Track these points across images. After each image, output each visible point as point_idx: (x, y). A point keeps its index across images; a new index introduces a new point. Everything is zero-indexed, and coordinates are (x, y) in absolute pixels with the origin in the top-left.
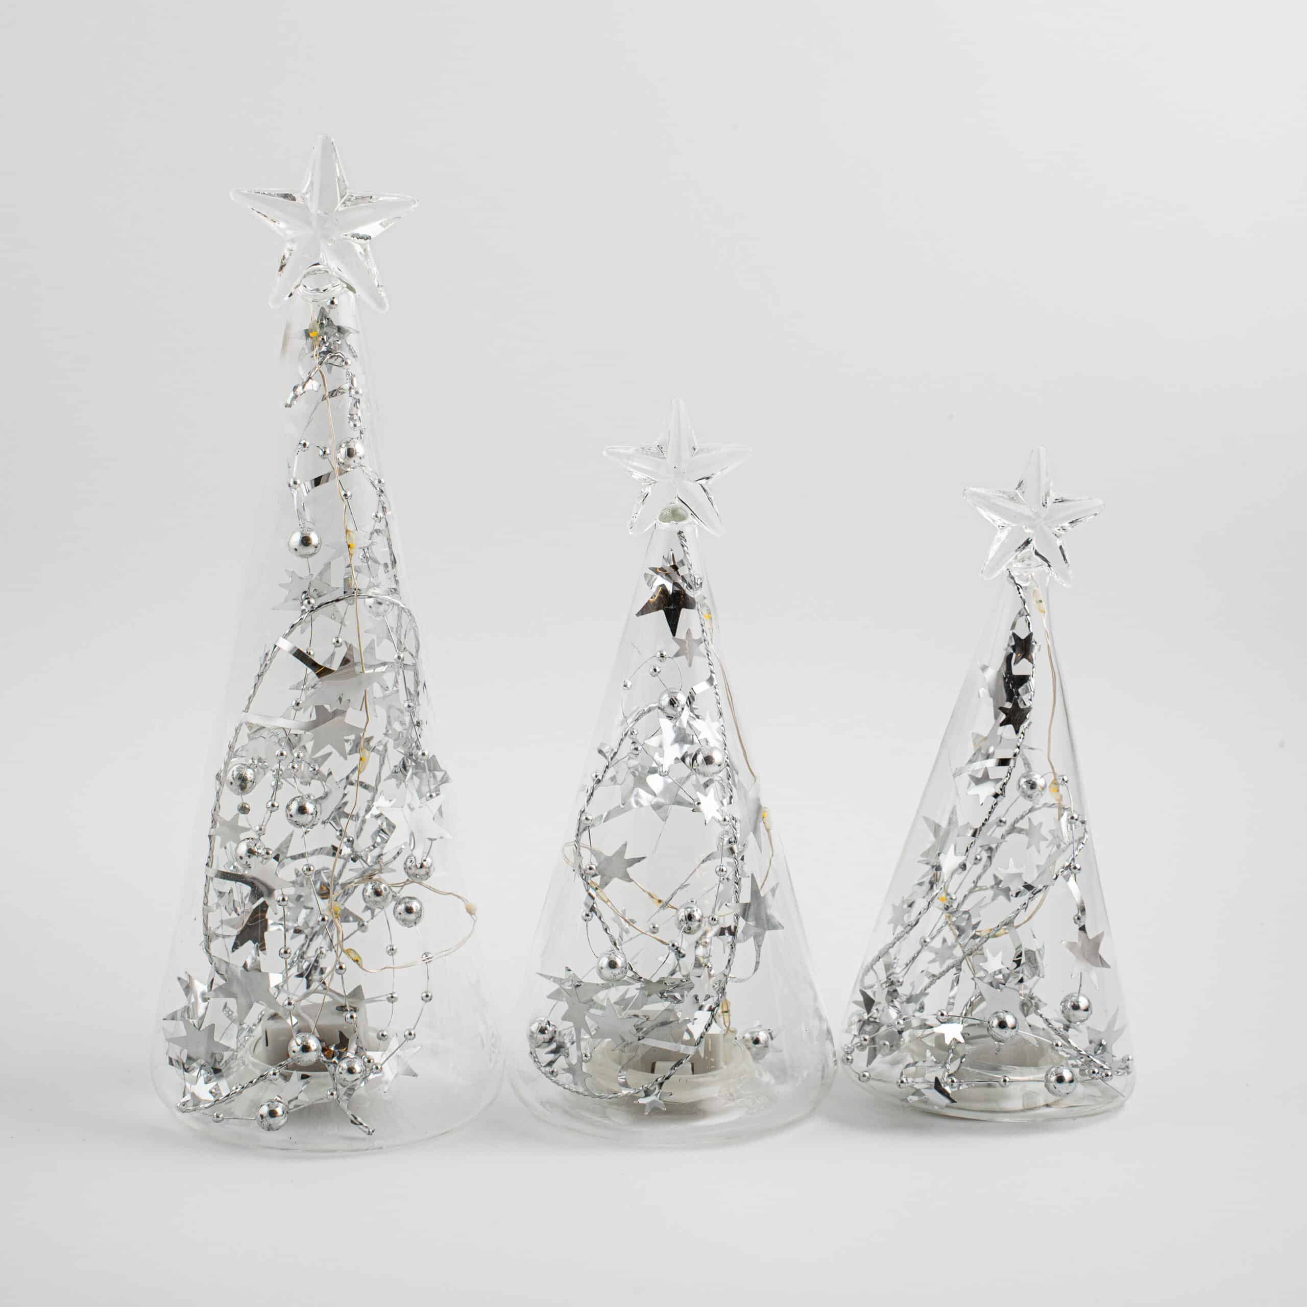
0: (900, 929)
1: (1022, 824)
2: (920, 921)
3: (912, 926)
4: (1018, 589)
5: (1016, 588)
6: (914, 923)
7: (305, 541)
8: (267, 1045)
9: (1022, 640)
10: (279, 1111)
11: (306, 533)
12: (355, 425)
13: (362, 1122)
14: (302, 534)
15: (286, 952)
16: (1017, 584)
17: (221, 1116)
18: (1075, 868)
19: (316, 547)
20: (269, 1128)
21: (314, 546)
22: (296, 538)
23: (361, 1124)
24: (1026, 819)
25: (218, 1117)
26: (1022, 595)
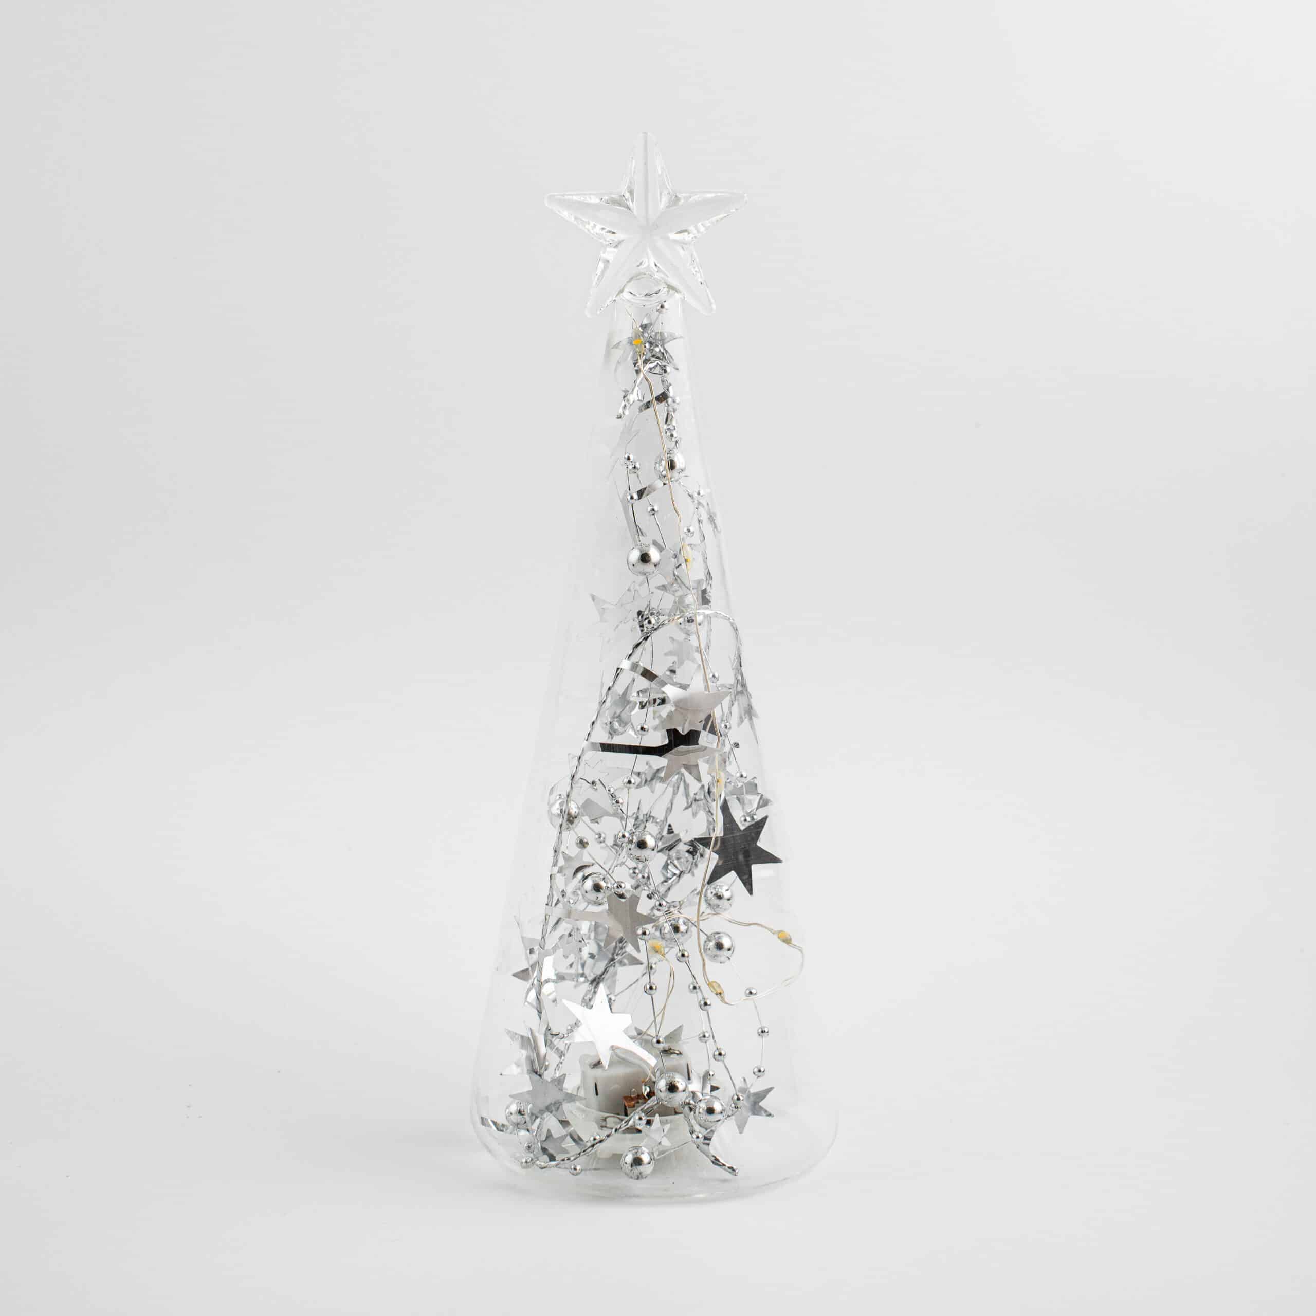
7: (645, 558)
8: (597, 1094)
10: (645, 1158)
11: (645, 550)
12: (672, 436)
13: (724, 1163)
14: (641, 551)
15: (651, 988)
17: (578, 1168)
19: (655, 566)
20: (639, 1177)
21: (653, 563)
22: (635, 555)
23: (724, 1165)
25: (575, 1169)
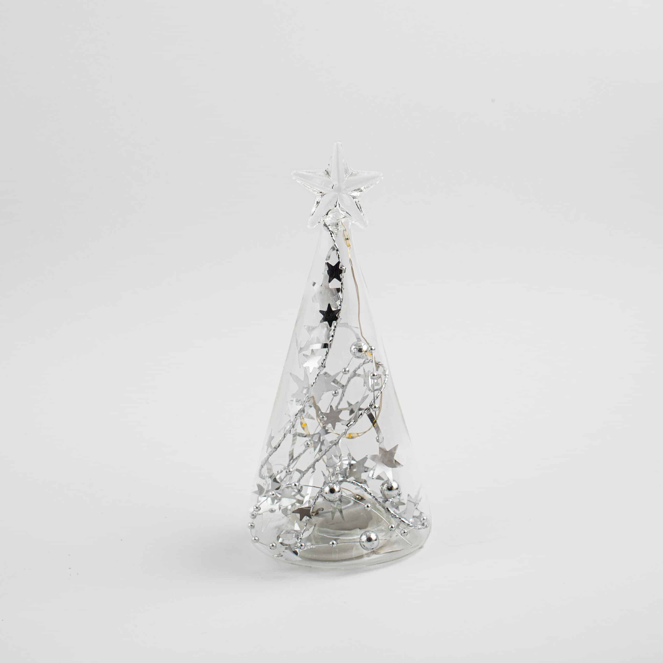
0: (270, 450)
1: (360, 372)
2: (281, 445)
3: (276, 448)
4: (331, 234)
5: (330, 233)
6: (277, 446)
9: (333, 266)
16: (330, 231)
18: (375, 407)
24: (362, 368)
26: (333, 238)
